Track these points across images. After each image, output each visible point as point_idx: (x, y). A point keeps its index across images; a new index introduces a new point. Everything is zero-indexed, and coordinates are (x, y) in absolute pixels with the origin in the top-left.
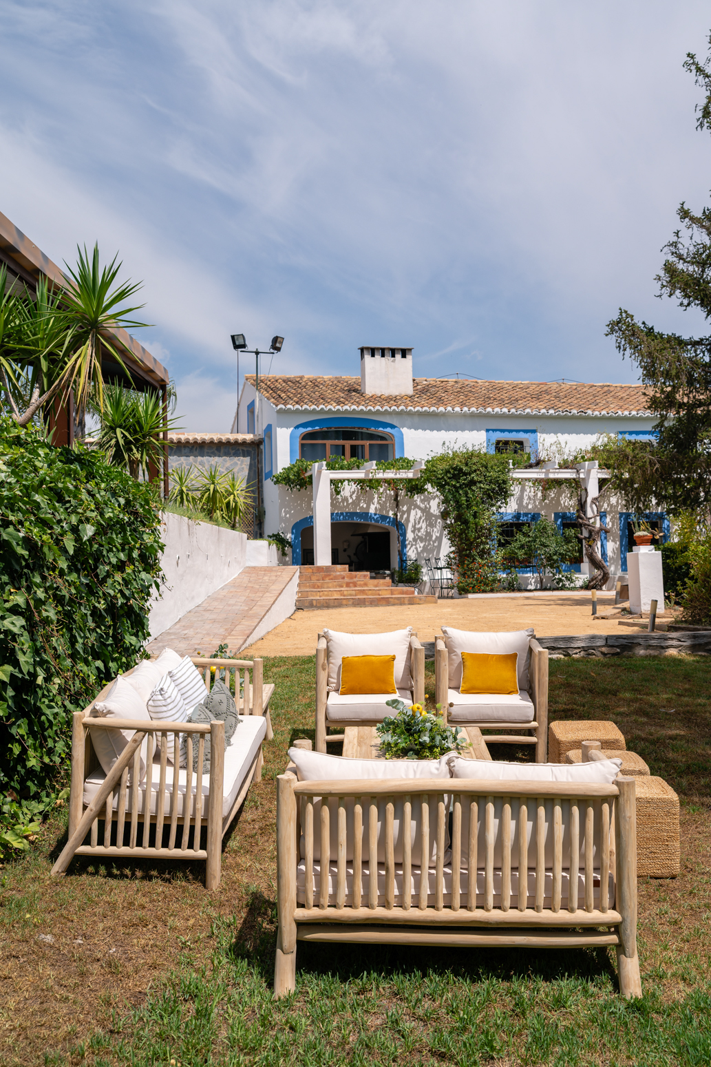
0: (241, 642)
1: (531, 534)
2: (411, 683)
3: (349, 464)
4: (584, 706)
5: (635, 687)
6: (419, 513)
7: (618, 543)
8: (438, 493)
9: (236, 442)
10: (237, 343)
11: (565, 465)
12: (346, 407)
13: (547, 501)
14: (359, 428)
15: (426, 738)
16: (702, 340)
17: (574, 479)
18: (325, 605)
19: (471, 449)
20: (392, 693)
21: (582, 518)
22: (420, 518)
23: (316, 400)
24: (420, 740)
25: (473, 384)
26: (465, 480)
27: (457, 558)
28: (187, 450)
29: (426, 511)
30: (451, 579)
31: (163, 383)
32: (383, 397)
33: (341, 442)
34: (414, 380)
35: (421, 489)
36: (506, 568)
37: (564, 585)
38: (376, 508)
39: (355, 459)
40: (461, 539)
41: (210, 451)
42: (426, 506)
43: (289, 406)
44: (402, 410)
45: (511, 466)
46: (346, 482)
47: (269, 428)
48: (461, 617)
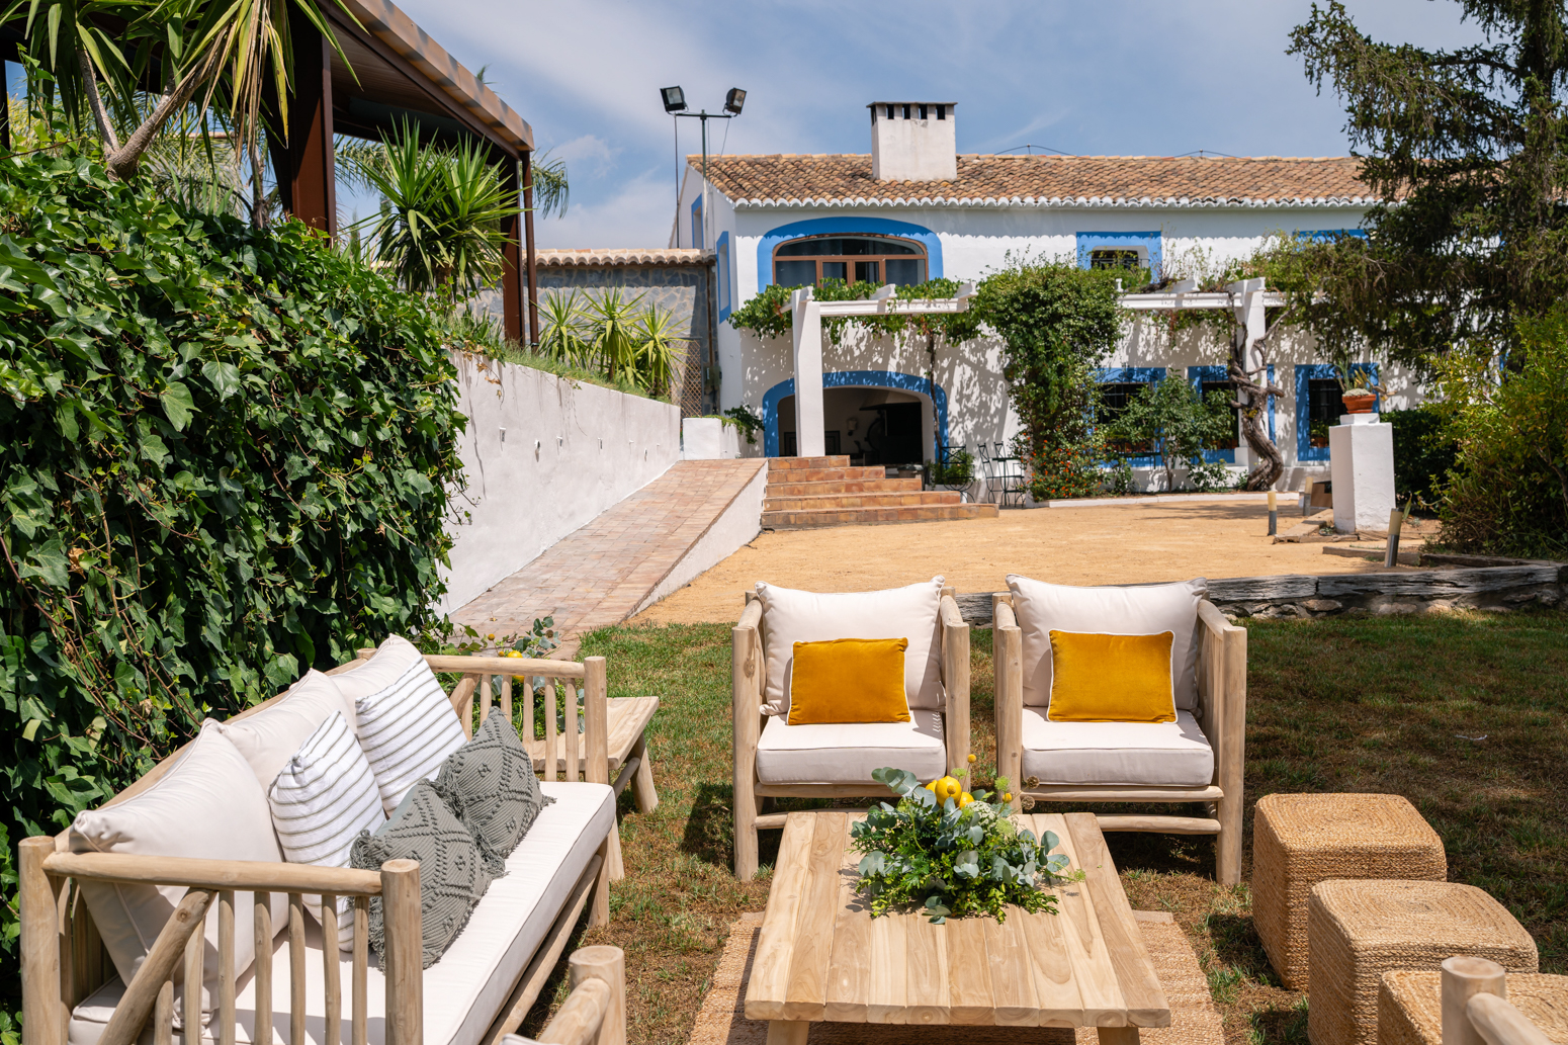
0: (641, 594)
1: (1152, 401)
2: (942, 696)
3: (852, 292)
4: (1297, 728)
5: (1393, 685)
6: (969, 371)
7: (1293, 415)
8: (1000, 337)
9: (673, 263)
10: (671, 102)
11: (1209, 287)
12: (848, 201)
13: (1176, 349)
14: (869, 235)
15: (970, 868)
16: (1459, 54)
17: (1224, 309)
18: (810, 522)
19: (1052, 262)
20: (901, 720)
21: (1237, 374)
22: (970, 379)
23: (800, 190)
24: (957, 869)
25: (1053, 162)
26: (1043, 313)
27: (1031, 443)
28: (594, 277)
29: (979, 368)
30: (1021, 477)
31: (523, 149)
32: (907, 184)
33: (840, 258)
34: (958, 158)
35: (970, 331)
36: (1112, 459)
37: (1206, 484)
38: (898, 364)
39: (861, 282)
40: (1037, 412)
41: (631, 278)
42: (979, 360)
43: (754, 201)
44: (939, 203)
45: (1120, 290)
46: (849, 323)
47: (725, 237)
48: (1039, 541)
